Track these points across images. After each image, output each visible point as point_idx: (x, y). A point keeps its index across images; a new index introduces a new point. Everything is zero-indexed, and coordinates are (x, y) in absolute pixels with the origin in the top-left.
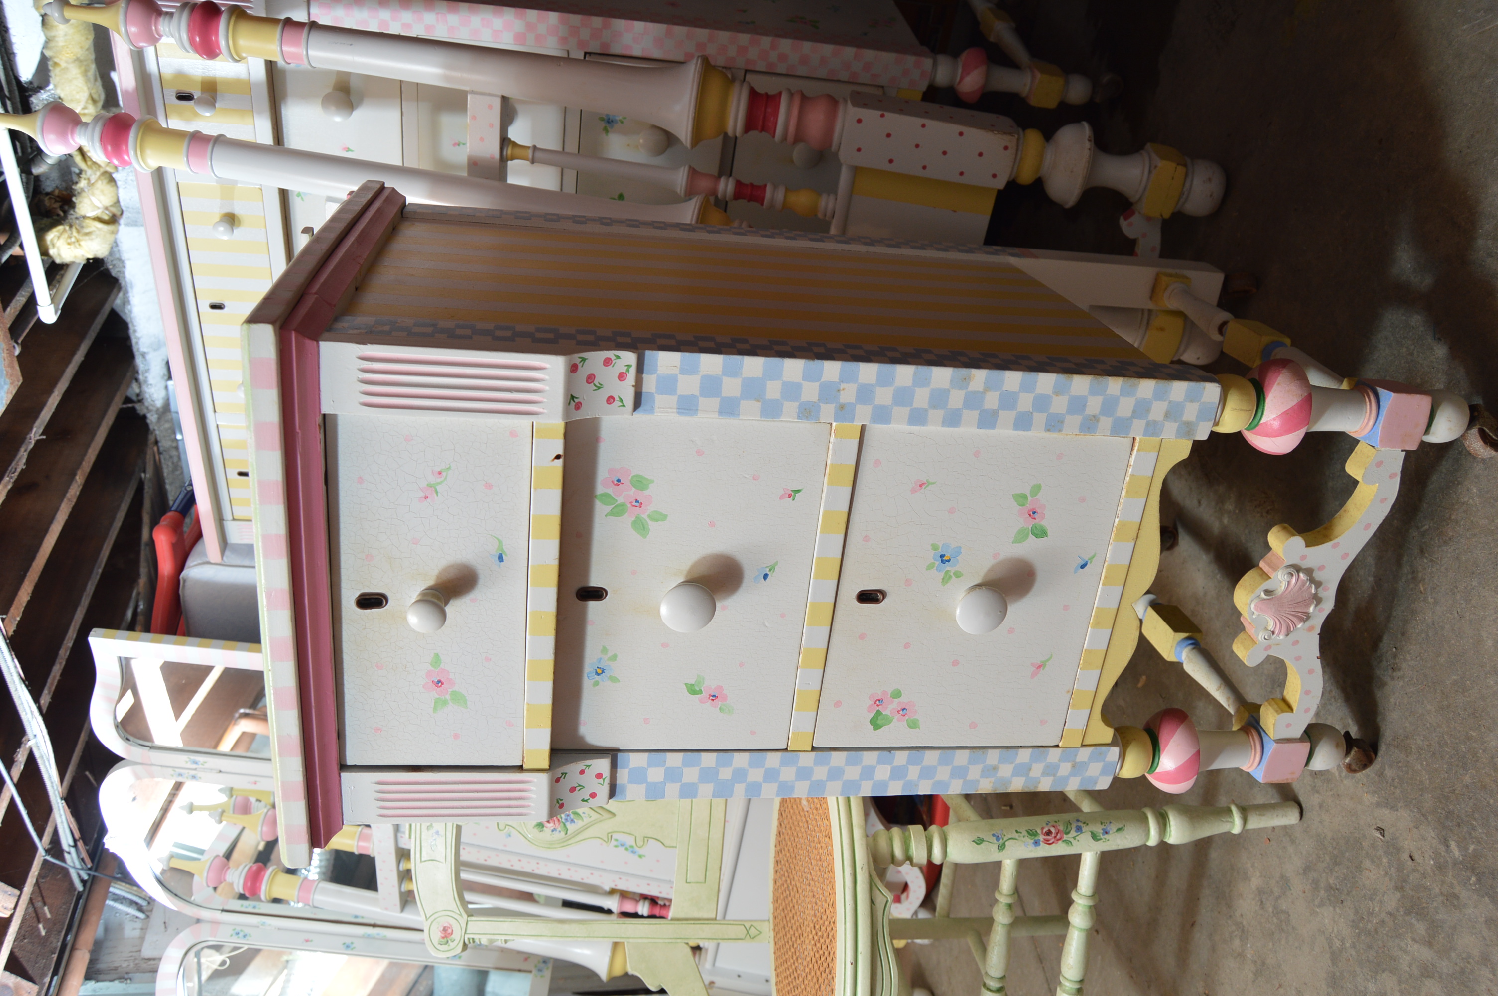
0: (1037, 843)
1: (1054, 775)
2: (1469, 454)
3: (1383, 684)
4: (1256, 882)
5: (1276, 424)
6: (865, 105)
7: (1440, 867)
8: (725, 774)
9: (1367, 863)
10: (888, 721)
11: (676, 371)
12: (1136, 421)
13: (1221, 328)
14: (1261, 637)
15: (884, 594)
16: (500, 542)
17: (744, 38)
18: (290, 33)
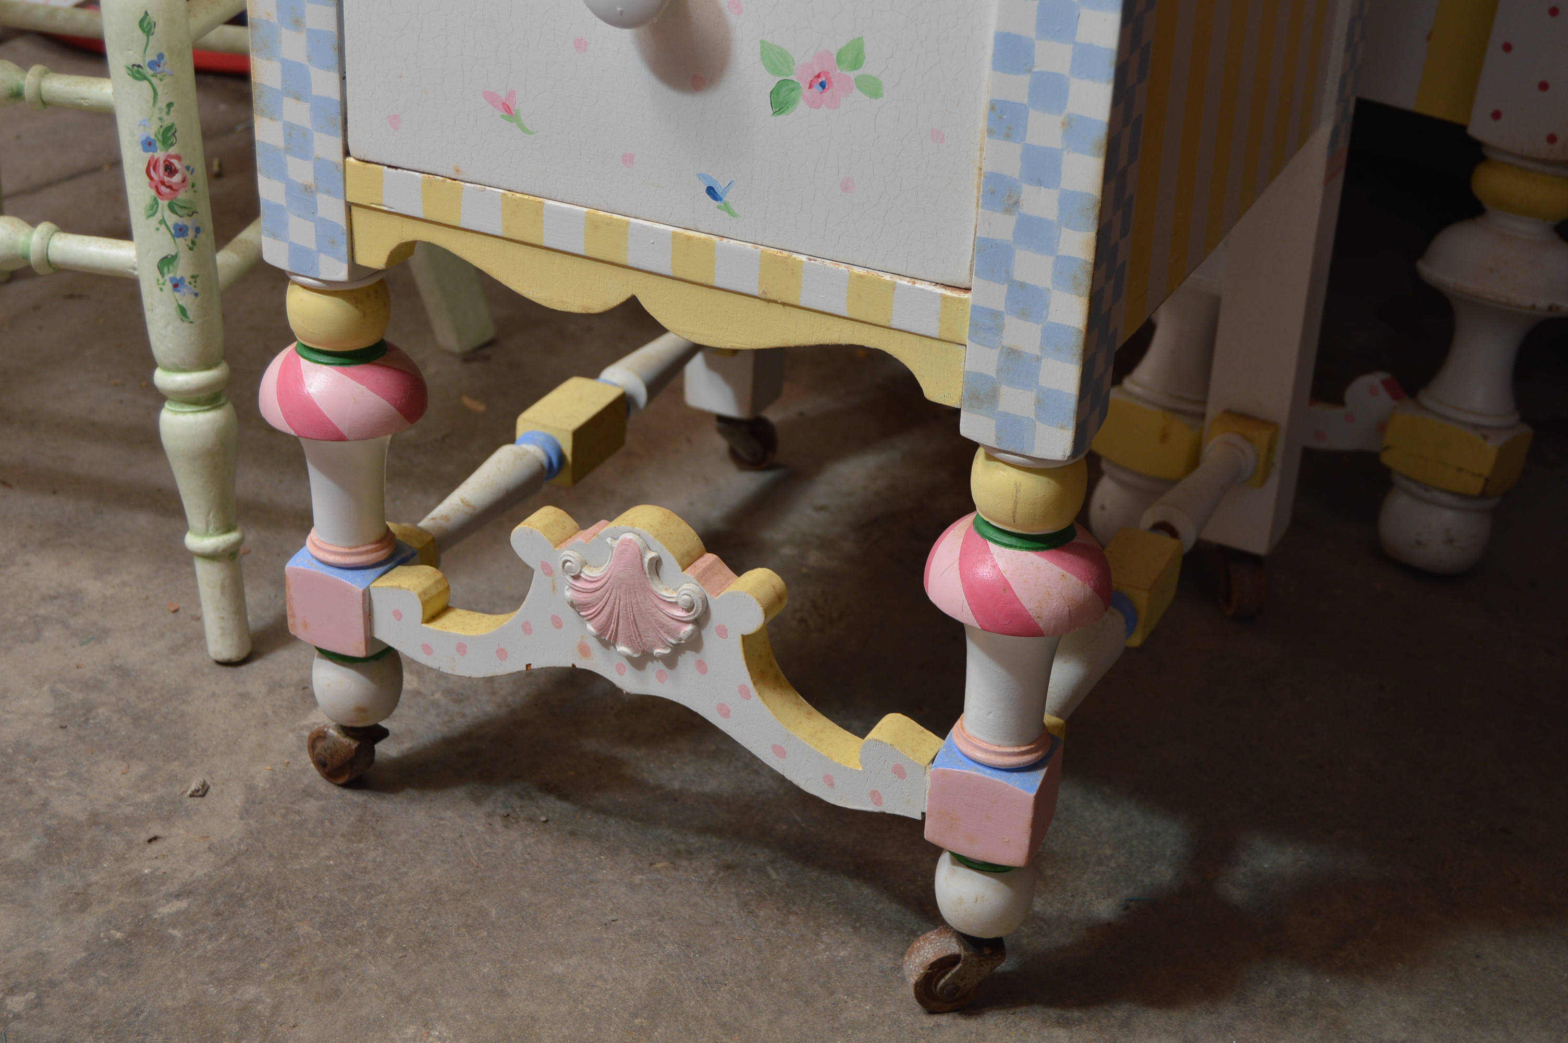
0: (148, 144)
1: (287, 149)
2: (909, 943)
3: (478, 800)
4: (93, 588)
5: (985, 572)
7: (137, 884)
9: (139, 768)
12: (1003, 289)
13: (1165, 528)
14: (569, 553)
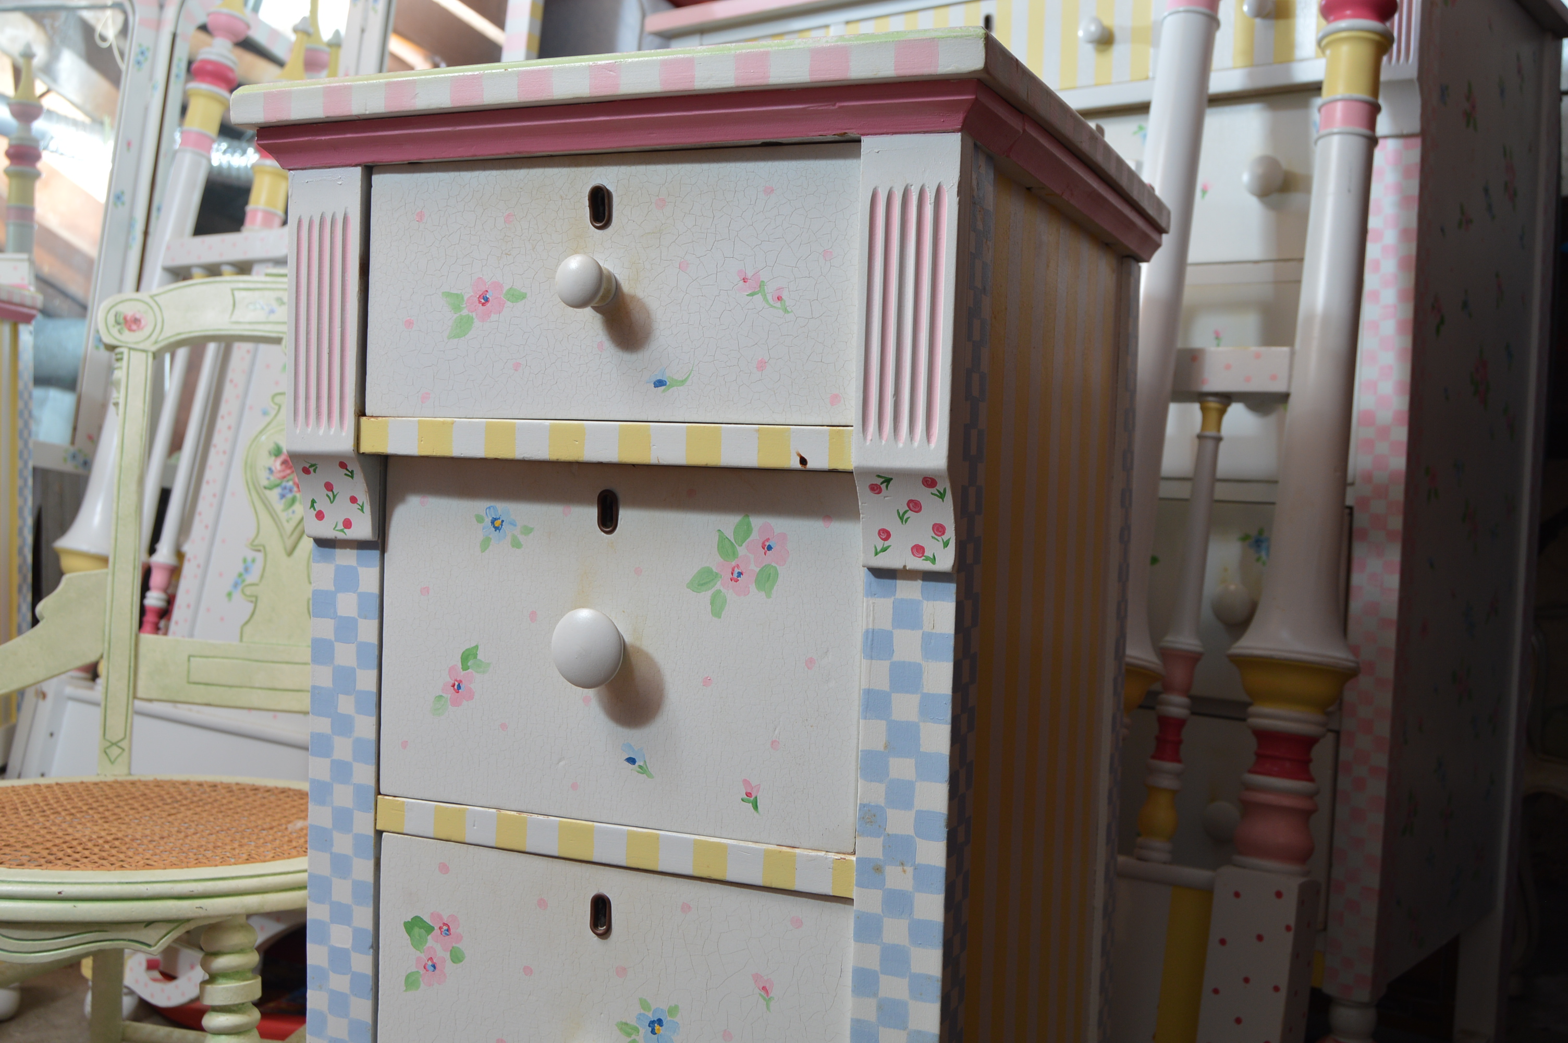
6: (1301, 903)
8: (346, 704)
10: (417, 943)
11: (927, 628)
15: (605, 935)
16: (683, 382)
17: (1384, 728)
18: (1361, 111)
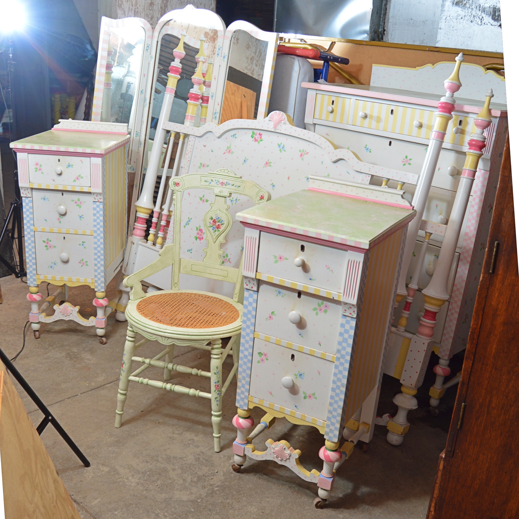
0: (216, 383)
1: (241, 393)
2: (314, 499)
3: (255, 475)
4: (196, 439)
5: (326, 454)
6: (428, 345)
7: (211, 485)
8: (249, 316)
9: (208, 468)
10: (260, 356)
12: (330, 422)
13: (352, 441)
14: (273, 446)
15: (293, 360)
16: (314, 280)
17: (459, 303)
18: (472, 173)
